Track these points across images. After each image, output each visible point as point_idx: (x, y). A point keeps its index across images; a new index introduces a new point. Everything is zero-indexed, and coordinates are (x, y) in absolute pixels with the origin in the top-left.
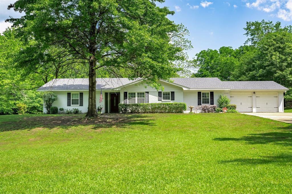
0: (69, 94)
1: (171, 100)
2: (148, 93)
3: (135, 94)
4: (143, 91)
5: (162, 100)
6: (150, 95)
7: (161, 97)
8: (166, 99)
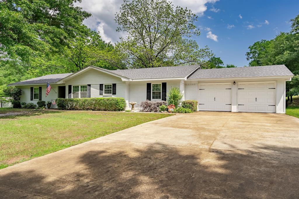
0: (32, 89)
1: (113, 94)
2: (90, 85)
3: (78, 87)
4: (85, 84)
5: (104, 94)
6: (92, 88)
7: (103, 90)
8: (108, 93)
